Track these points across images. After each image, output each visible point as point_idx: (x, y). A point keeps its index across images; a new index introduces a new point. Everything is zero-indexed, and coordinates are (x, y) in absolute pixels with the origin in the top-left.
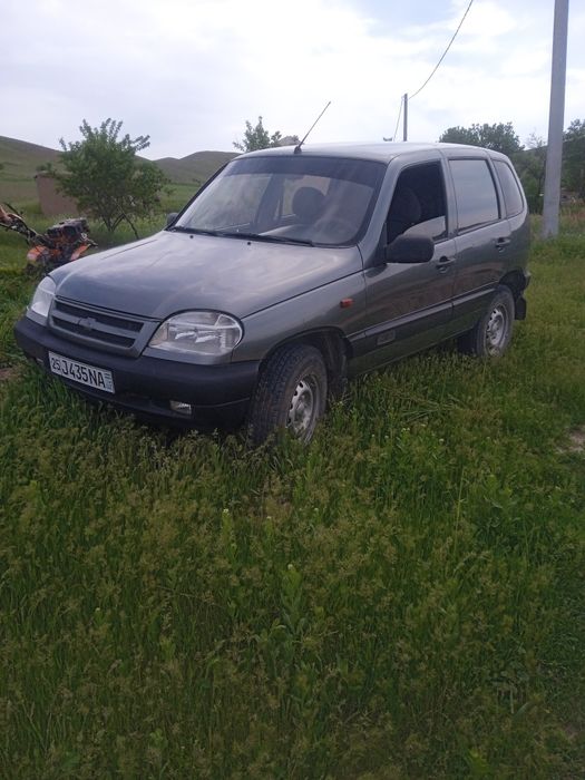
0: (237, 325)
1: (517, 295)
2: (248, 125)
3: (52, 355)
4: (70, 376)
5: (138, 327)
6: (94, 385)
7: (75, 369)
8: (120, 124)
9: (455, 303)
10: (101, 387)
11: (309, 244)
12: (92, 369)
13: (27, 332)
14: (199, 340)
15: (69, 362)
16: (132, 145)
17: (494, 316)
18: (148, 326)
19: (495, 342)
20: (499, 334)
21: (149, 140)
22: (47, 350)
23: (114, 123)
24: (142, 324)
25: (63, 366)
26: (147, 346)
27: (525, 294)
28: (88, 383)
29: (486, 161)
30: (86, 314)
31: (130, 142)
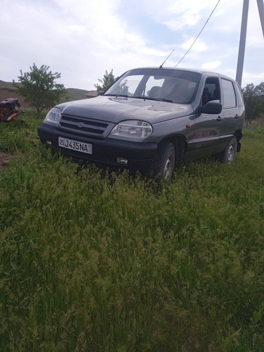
0: (150, 127)
1: (238, 141)
2: (106, 72)
3: (60, 138)
4: (69, 147)
5: (105, 126)
6: (82, 151)
7: (72, 144)
8: (49, 67)
9: (222, 137)
10: (86, 152)
11: (171, 102)
12: (82, 144)
13: (46, 129)
14: (132, 132)
15: (70, 141)
16: (53, 76)
17: (230, 148)
18: (110, 125)
19: (229, 159)
20: (231, 156)
21: (60, 75)
22: (58, 136)
23: (46, 66)
24: (108, 125)
25: (66, 143)
26: (109, 134)
27: (241, 141)
28: (79, 150)
29: (232, 82)
30: (79, 121)
31: (51, 75)
